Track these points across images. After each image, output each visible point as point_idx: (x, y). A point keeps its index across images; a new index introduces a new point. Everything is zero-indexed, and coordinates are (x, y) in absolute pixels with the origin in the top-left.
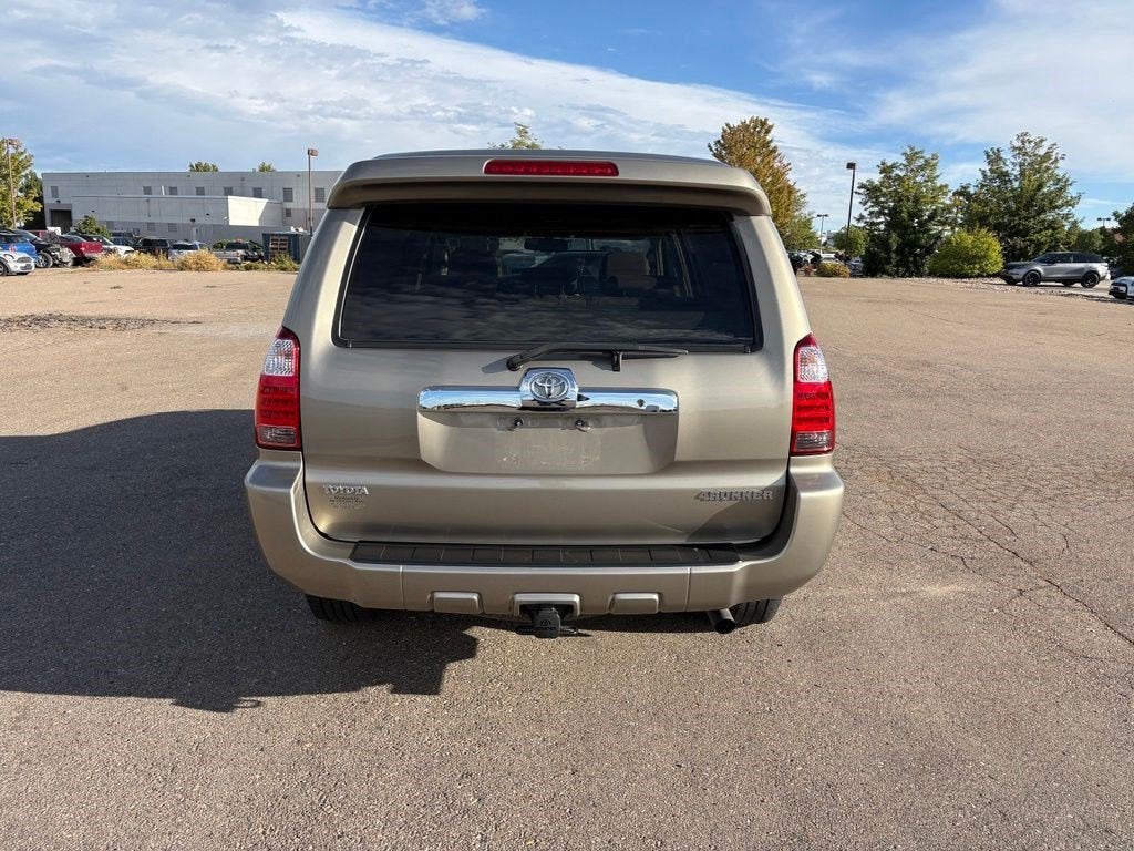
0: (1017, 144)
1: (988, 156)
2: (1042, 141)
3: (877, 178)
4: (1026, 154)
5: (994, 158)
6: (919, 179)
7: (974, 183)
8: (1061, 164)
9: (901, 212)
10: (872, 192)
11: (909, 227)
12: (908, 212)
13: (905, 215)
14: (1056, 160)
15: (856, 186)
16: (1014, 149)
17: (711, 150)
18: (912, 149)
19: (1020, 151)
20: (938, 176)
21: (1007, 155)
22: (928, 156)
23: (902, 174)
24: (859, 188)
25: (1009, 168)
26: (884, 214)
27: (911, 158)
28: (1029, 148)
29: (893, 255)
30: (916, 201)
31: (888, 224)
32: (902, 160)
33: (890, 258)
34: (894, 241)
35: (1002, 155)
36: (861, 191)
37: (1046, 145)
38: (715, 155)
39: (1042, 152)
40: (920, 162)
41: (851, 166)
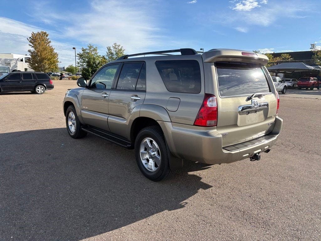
0: (114, 46)
1: (108, 48)
2: (119, 45)
3: (82, 52)
4: (116, 49)
5: (109, 49)
6: (93, 53)
7: (105, 55)
8: (124, 51)
9: (91, 62)
10: (81, 56)
11: (93, 66)
12: (93, 62)
13: (92, 63)
14: (123, 51)
15: (76, 54)
16: (113, 47)
17: (28, 40)
18: (90, 45)
19: (115, 48)
20: (98, 53)
21: (112, 48)
22: (94, 47)
23: (88, 52)
24: (78, 55)
25: (113, 52)
26: (85, 63)
27: (90, 47)
28: (117, 47)
29: (90, 74)
30: (94, 59)
31: (87, 65)
32: (88, 48)
33: (90, 75)
34: (90, 70)
35: (111, 48)
36: (78, 56)
37: (121, 46)
38: (30, 42)
39: (120, 48)
40: (93, 49)
41: (74, 48)
